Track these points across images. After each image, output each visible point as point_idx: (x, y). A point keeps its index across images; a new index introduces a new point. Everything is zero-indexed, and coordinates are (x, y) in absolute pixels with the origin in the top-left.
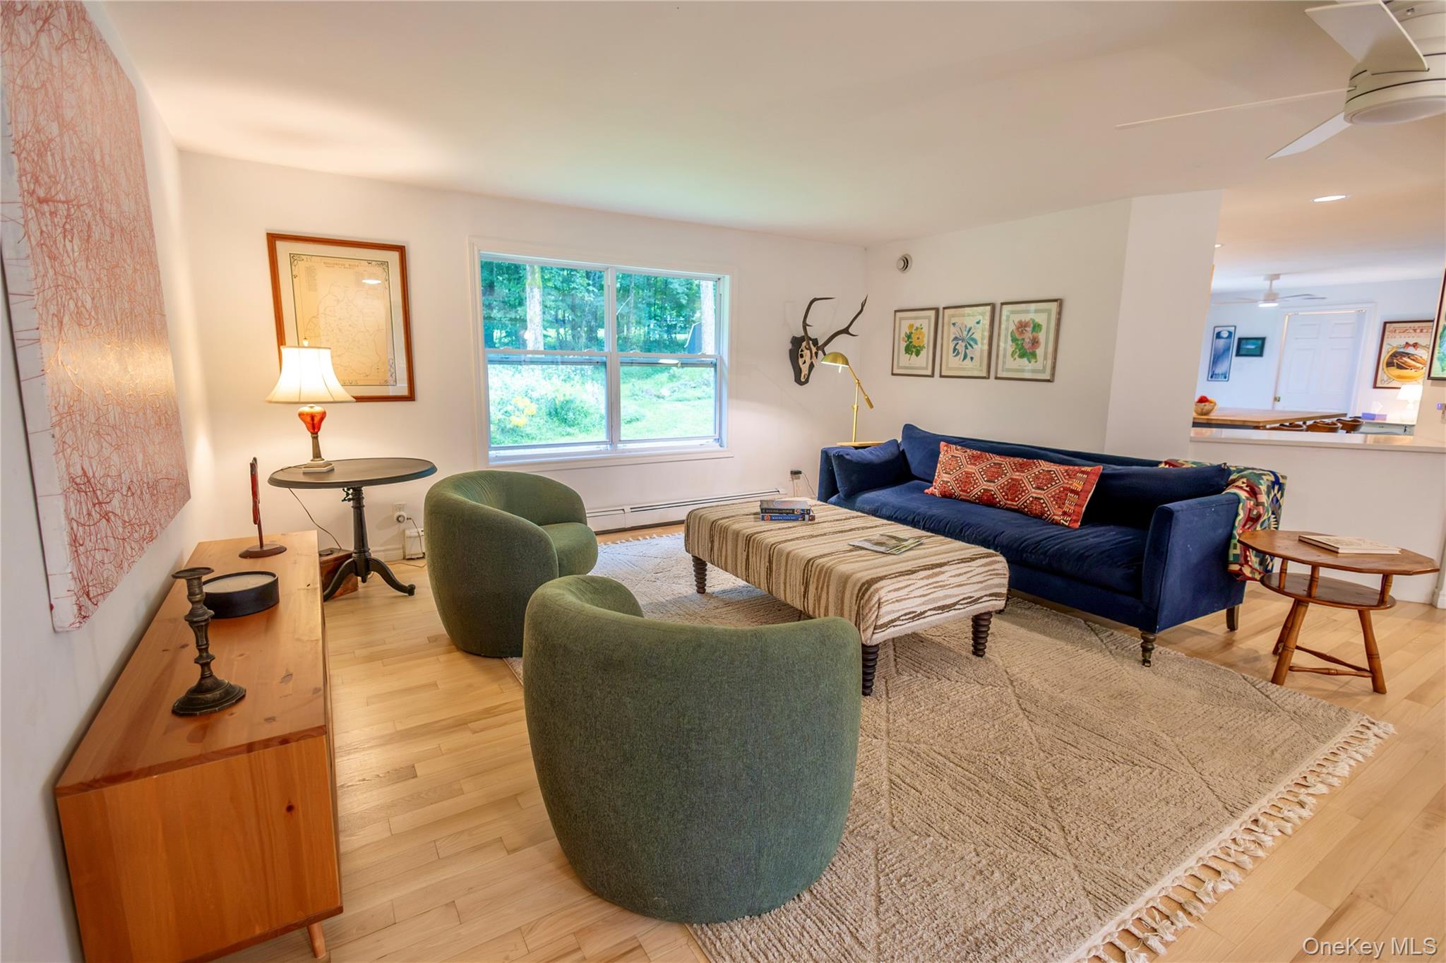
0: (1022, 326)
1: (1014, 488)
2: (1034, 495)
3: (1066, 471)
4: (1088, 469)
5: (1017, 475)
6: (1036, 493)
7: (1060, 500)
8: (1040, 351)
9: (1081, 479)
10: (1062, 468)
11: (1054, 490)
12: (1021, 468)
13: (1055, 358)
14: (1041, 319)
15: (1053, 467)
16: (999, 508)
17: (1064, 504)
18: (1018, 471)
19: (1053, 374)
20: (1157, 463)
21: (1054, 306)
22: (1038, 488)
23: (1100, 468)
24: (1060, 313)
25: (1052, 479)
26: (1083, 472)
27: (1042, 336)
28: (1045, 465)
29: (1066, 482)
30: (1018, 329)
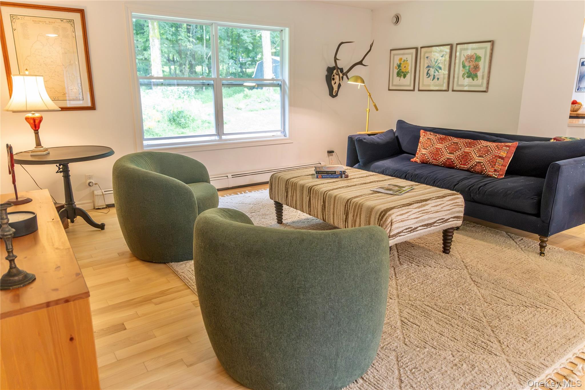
0: (470, 58)
1: (466, 157)
2: (477, 161)
3: (497, 146)
4: (510, 144)
5: (467, 150)
6: (478, 159)
7: (493, 163)
8: (480, 74)
9: (506, 150)
10: (494, 144)
11: (489, 157)
12: (469, 145)
13: (489, 77)
14: (481, 53)
15: (489, 144)
16: (456, 169)
17: (495, 165)
18: (468, 147)
19: (487, 88)
20: (549, 139)
21: (489, 45)
22: (480, 156)
23: (516, 144)
24: (492, 49)
25: (488, 151)
26: (507, 146)
27: (481, 64)
28: (484, 143)
29: (497, 152)
30: (466, 59)
